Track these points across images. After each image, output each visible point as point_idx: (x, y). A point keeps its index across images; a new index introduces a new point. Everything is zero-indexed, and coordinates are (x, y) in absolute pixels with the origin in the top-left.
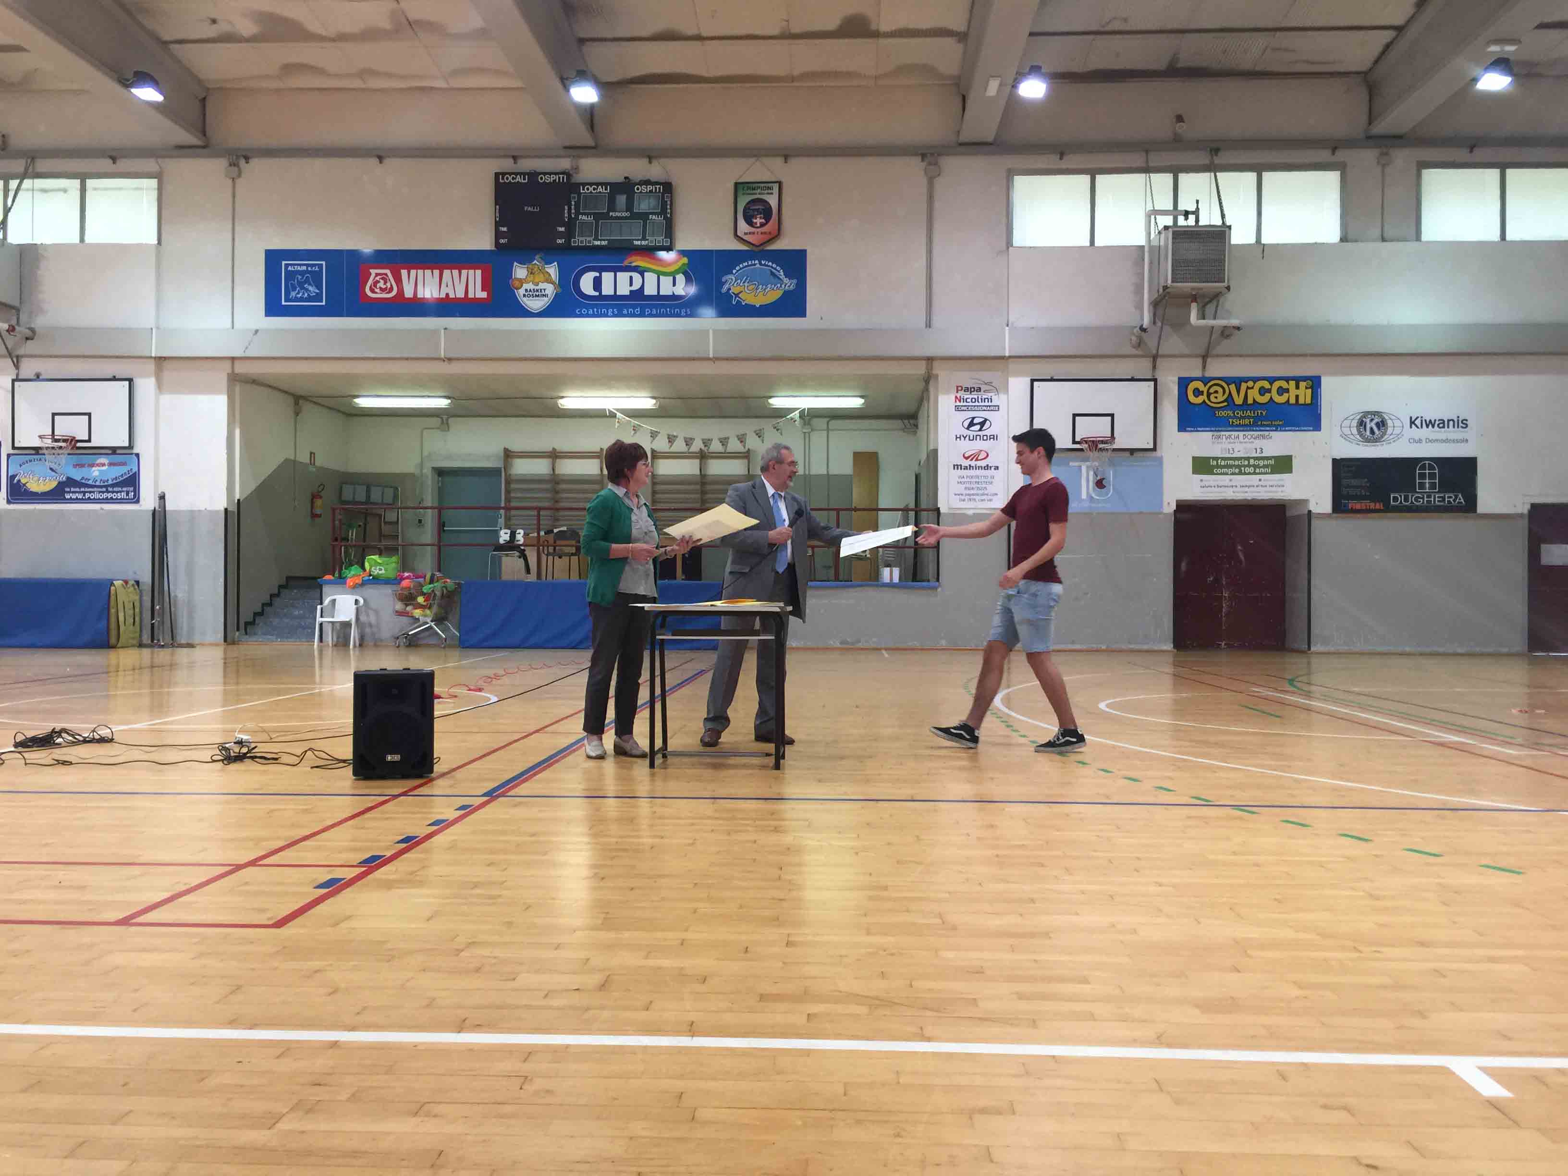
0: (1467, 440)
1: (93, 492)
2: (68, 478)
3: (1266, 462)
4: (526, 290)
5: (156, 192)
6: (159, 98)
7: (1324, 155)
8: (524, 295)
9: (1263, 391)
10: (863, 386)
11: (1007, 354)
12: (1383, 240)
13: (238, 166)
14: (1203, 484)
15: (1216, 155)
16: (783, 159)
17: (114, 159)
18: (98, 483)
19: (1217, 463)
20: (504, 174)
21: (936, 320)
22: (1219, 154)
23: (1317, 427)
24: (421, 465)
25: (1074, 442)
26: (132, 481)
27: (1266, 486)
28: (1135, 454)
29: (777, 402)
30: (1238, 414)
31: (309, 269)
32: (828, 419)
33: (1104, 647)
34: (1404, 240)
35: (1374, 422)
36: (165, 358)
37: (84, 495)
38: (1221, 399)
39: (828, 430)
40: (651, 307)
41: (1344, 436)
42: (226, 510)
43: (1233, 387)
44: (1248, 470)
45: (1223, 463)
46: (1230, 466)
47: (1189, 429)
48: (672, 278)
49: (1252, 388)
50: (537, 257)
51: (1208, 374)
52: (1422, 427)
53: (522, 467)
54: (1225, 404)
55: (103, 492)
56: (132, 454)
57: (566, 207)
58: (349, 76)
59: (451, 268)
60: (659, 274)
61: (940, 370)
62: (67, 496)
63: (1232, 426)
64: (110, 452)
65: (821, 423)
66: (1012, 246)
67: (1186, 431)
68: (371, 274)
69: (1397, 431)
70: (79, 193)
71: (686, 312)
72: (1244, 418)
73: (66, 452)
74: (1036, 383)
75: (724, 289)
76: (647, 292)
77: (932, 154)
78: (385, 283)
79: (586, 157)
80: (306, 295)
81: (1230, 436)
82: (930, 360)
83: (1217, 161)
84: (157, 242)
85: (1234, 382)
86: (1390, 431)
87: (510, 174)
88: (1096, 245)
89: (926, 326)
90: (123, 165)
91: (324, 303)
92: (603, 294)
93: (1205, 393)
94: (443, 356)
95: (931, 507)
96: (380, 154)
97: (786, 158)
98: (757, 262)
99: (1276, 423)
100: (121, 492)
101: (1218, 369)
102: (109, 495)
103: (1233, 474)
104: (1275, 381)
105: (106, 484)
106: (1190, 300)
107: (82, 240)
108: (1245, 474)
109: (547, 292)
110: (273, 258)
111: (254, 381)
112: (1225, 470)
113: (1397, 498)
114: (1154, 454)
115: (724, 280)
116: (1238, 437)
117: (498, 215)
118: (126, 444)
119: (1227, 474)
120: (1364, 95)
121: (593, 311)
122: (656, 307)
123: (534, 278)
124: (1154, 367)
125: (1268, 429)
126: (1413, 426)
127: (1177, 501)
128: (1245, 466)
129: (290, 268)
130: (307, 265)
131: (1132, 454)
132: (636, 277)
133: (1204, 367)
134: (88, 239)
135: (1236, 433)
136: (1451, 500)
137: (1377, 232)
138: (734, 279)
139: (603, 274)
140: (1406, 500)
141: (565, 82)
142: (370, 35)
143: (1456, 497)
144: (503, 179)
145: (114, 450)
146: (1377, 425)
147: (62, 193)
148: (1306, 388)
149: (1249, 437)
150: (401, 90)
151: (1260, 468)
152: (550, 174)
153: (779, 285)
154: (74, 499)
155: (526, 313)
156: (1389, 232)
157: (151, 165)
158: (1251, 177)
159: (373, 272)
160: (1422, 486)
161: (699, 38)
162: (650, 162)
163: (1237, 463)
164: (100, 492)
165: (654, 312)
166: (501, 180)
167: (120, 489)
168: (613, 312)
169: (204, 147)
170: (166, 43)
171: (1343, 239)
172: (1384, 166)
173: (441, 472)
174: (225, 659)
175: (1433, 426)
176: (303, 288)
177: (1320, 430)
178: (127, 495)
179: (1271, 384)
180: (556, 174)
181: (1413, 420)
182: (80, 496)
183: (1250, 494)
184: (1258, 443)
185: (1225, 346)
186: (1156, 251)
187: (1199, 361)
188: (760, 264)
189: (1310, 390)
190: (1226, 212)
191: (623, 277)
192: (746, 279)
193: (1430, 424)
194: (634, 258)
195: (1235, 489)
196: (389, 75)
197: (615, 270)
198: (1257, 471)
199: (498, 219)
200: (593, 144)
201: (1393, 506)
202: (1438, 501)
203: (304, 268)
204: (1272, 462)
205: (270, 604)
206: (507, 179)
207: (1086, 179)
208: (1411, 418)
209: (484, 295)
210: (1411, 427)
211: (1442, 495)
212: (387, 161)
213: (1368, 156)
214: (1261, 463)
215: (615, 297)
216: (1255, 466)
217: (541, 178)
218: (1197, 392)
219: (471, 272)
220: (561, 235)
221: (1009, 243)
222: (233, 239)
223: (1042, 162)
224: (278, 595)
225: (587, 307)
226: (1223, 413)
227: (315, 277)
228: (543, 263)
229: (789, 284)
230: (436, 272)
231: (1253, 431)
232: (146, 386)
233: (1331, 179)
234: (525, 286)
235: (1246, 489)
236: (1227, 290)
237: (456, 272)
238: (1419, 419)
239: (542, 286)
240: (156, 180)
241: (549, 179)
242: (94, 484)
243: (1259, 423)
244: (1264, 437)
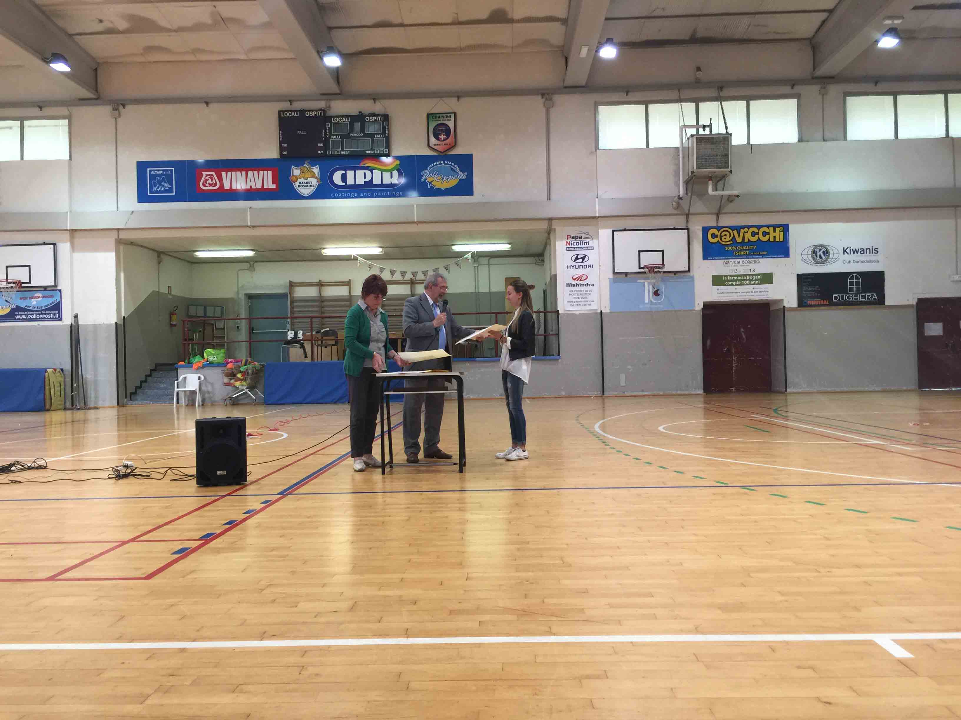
0: (878, 261)
1: (33, 314)
2: (17, 306)
3: (757, 277)
4: (300, 183)
5: (67, 127)
6: (67, 69)
7: (787, 90)
8: (299, 186)
9: (754, 234)
10: (510, 237)
11: (597, 215)
12: (824, 140)
13: (118, 110)
14: (719, 292)
15: (722, 90)
16: (457, 99)
17: (41, 108)
18: (36, 309)
19: (727, 278)
20: (284, 111)
21: (553, 197)
22: (723, 89)
23: (787, 255)
24: (238, 293)
25: (640, 268)
26: (57, 307)
27: (757, 292)
28: (678, 274)
29: (457, 248)
30: (739, 248)
31: (165, 173)
32: (488, 258)
33: (661, 393)
34: (837, 140)
35: (822, 251)
36: (76, 230)
37: (27, 317)
38: (728, 239)
39: (489, 264)
40: (378, 191)
41: (803, 260)
42: (116, 323)
43: (735, 232)
44: (746, 282)
45: (731, 278)
46: (735, 280)
47: (710, 258)
48: (390, 173)
49: (747, 232)
50: (306, 162)
51: (721, 224)
52: (850, 254)
53: (301, 293)
54: (731, 242)
55: (39, 314)
56: (57, 290)
57: (323, 131)
58: (187, 53)
59: (253, 170)
60: (382, 171)
61: (555, 225)
62: (17, 317)
63: (736, 255)
64: (43, 289)
65: (484, 260)
66: (598, 149)
67: (707, 259)
68: (203, 175)
69: (836, 256)
70: (19, 129)
71: (399, 194)
72: (744, 250)
73: (15, 290)
74: (615, 232)
75: (423, 180)
76: (374, 183)
77: (548, 94)
78: (212, 180)
79: (335, 100)
80: (163, 189)
81: (735, 262)
82: (550, 220)
83: (722, 94)
84: (68, 158)
85: (736, 229)
86: (831, 256)
87: (288, 111)
88: (650, 147)
89: (547, 200)
90: (47, 111)
91: (174, 194)
92: (348, 184)
93: (719, 236)
94: (249, 224)
95: (554, 310)
96: (207, 101)
97: (459, 98)
98: (442, 162)
99: (762, 253)
100: (50, 314)
101: (726, 221)
102: (43, 316)
103: (736, 285)
104: (762, 227)
105: (41, 309)
106: (708, 180)
107: (22, 158)
108: (744, 285)
109: (312, 184)
110: (142, 167)
111: (131, 243)
112: (732, 283)
113: (837, 297)
114: (688, 274)
115: (422, 173)
116: (739, 262)
117: (281, 137)
118: (53, 284)
119: (733, 285)
120: (811, 53)
121: (342, 195)
122: (380, 191)
123: (305, 175)
124: (687, 221)
125: (758, 257)
126: (845, 253)
127: (703, 302)
128: (744, 280)
129: (152, 173)
130: (163, 171)
131: (675, 274)
132: (368, 173)
133: (718, 220)
134: (26, 158)
135: (738, 260)
136: (869, 297)
137: (819, 135)
138: (428, 173)
139: (347, 172)
140: (842, 298)
141: (320, 54)
142: (198, 27)
143: (872, 295)
144: (283, 115)
145: (45, 288)
146: (824, 252)
147: (9, 129)
148: (780, 231)
149: (746, 262)
150: (219, 61)
151: (753, 281)
152: (313, 111)
153: (456, 176)
154: (21, 319)
155: (300, 197)
156: (828, 135)
157: (64, 111)
158: (744, 103)
159: (204, 174)
160: (852, 289)
161: (402, 25)
162: (375, 102)
163: (739, 278)
164: (37, 314)
165: (380, 194)
166: (282, 116)
167: (50, 312)
168: (354, 195)
169: (97, 99)
170: (71, 35)
171: (800, 140)
172: (823, 95)
173: (250, 297)
174: (118, 416)
175: (857, 253)
176: (160, 185)
177: (789, 257)
178: (55, 315)
179: (759, 231)
180: (316, 111)
181: (845, 249)
182: (25, 317)
183: (747, 297)
184: (752, 266)
185: (730, 207)
186: (686, 150)
187: (715, 217)
188: (444, 163)
189: (782, 233)
190: (728, 126)
191: (360, 173)
192: (436, 173)
193: (856, 251)
194: (366, 161)
195: (738, 294)
196: (211, 52)
197: (355, 169)
198: (752, 282)
199: (281, 139)
200: (338, 92)
201: (834, 302)
202: (862, 298)
203: (161, 172)
204: (760, 277)
205: (145, 381)
206: (286, 114)
207: (642, 107)
208: (844, 248)
209: (274, 186)
210: (844, 254)
211: (864, 294)
212: (211, 105)
213: (814, 89)
214: (754, 278)
215: (355, 186)
216: (750, 280)
217: (307, 114)
218: (714, 236)
219: (265, 172)
220: (320, 148)
221: (597, 147)
222: (117, 156)
223: (615, 97)
224: (150, 375)
225: (338, 192)
226: (730, 248)
227: (168, 178)
228: (310, 166)
229: (463, 175)
230: (244, 173)
231: (749, 258)
232: (64, 248)
233: (792, 103)
234: (299, 180)
235: (745, 294)
236: (729, 173)
237: (256, 173)
238: (849, 249)
239: (309, 180)
240: (67, 120)
241: (312, 114)
242: (33, 309)
243: (752, 253)
244: (755, 262)
